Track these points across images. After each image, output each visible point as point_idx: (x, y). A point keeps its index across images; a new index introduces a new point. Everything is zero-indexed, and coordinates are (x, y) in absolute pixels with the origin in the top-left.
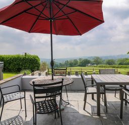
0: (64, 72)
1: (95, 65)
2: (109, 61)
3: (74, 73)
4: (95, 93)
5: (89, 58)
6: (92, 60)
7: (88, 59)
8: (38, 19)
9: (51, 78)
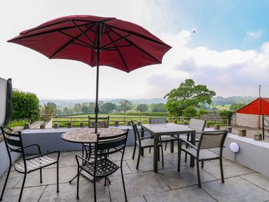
0: (104, 122)
1: (123, 112)
2: (141, 105)
3: (114, 123)
4: (152, 146)
5: (113, 100)
6: (118, 104)
7: (113, 103)
8: (72, 41)
9: (94, 131)
